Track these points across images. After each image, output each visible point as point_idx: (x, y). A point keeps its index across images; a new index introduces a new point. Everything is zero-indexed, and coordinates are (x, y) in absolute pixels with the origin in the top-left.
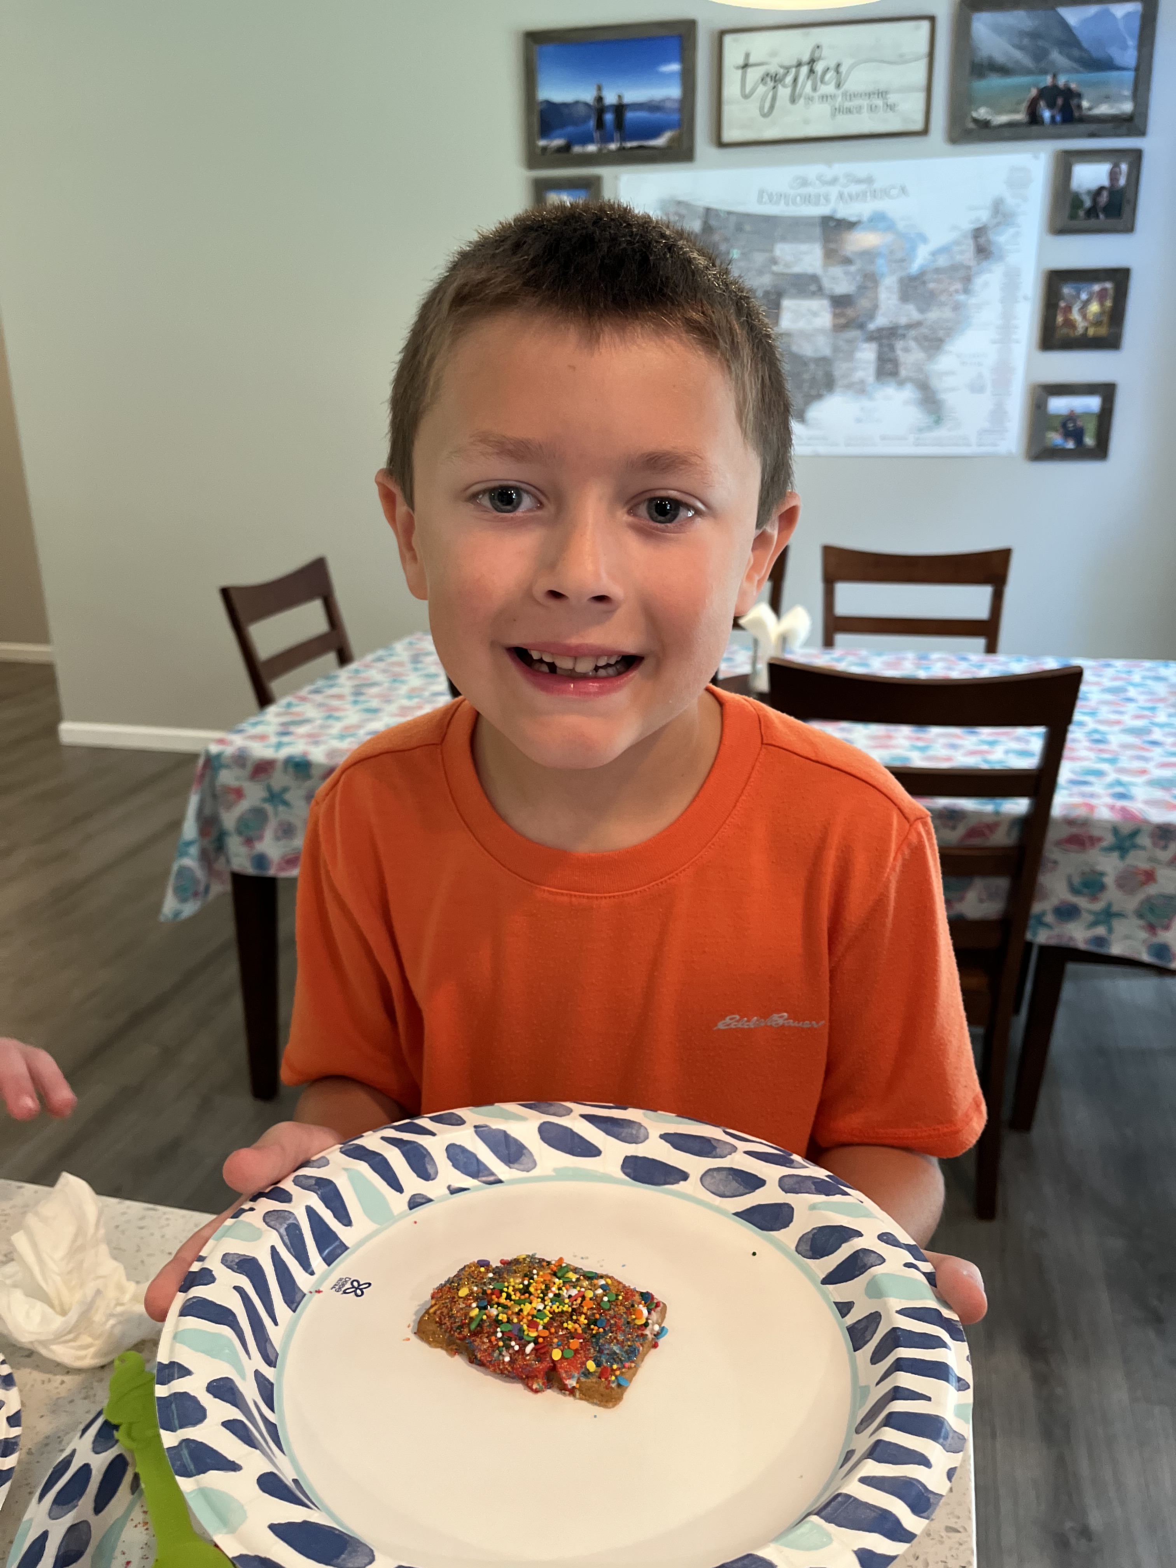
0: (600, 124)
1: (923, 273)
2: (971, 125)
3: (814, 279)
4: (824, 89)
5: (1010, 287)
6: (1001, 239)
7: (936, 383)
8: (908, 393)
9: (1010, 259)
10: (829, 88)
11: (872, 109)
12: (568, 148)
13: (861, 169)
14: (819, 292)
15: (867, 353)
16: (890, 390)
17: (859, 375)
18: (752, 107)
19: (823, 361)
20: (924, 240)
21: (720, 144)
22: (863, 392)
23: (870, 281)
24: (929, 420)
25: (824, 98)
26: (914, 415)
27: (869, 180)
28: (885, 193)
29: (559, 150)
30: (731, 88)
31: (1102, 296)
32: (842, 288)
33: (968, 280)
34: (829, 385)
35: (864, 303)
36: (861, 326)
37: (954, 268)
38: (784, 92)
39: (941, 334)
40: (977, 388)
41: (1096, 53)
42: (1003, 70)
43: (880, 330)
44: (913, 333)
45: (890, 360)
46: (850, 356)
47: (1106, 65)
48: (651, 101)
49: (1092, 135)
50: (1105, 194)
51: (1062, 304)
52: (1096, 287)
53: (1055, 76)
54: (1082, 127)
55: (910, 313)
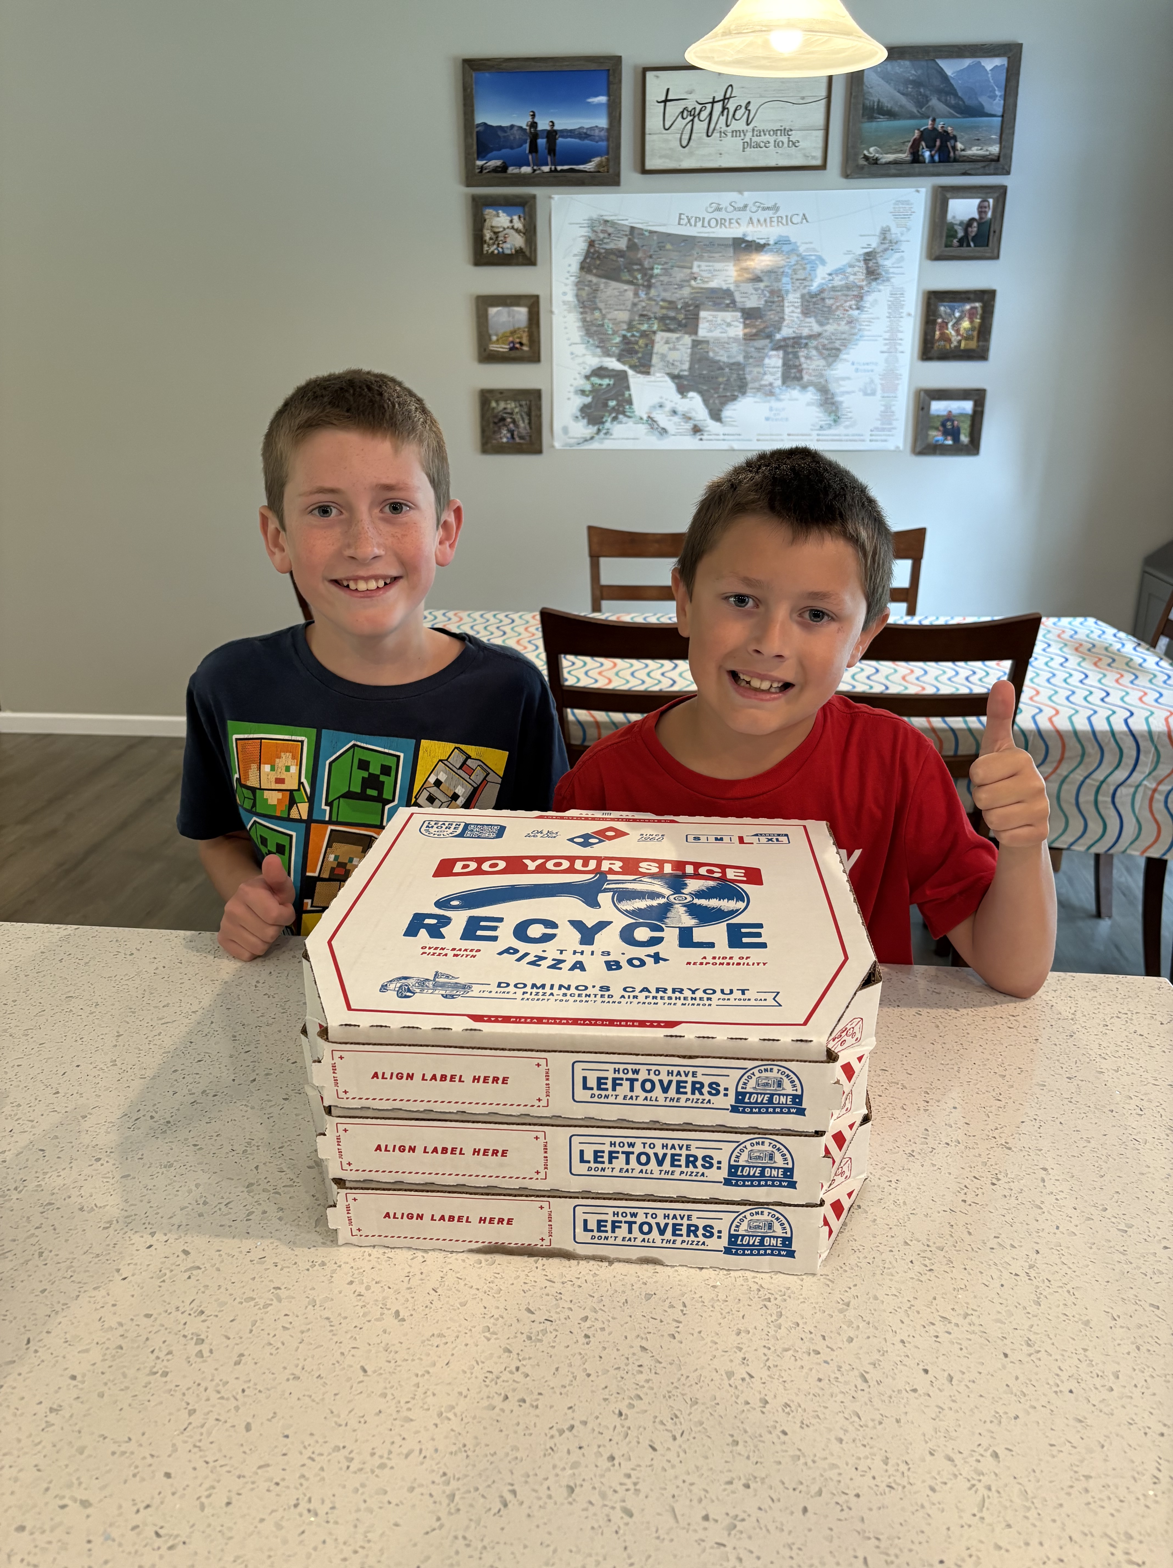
0: (534, 148)
1: (822, 291)
2: (862, 162)
3: (728, 293)
4: (735, 125)
5: (896, 305)
6: (888, 263)
7: (833, 387)
8: (811, 395)
9: (896, 281)
10: (741, 125)
11: (777, 144)
12: (504, 169)
13: (769, 198)
14: (732, 305)
15: (775, 361)
16: (795, 393)
17: (768, 379)
18: (673, 138)
19: (737, 367)
20: (823, 262)
21: (644, 171)
22: (771, 394)
23: (776, 297)
24: (829, 420)
25: (735, 133)
26: (818, 415)
27: (776, 208)
28: (790, 220)
29: (495, 170)
30: (653, 122)
31: (972, 315)
32: (753, 302)
33: (860, 298)
34: (742, 388)
35: (771, 316)
36: (769, 336)
37: (848, 287)
38: (700, 127)
39: (837, 344)
40: (868, 392)
41: (968, 102)
42: (891, 114)
43: (785, 339)
44: (814, 343)
45: (795, 367)
46: (760, 362)
47: (978, 112)
48: (581, 128)
49: (965, 174)
50: (975, 224)
51: (940, 320)
52: (968, 307)
53: (934, 120)
54: (957, 166)
55: (811, 326)
